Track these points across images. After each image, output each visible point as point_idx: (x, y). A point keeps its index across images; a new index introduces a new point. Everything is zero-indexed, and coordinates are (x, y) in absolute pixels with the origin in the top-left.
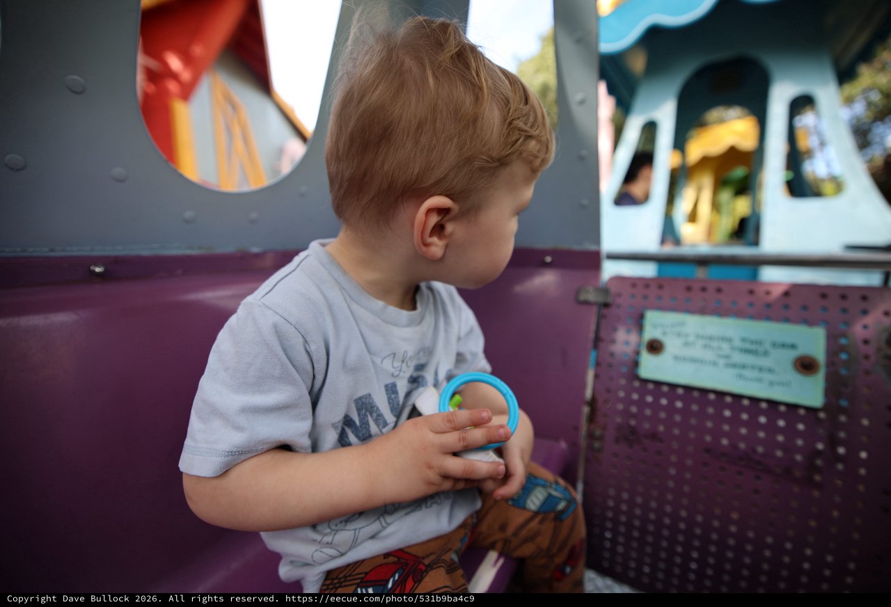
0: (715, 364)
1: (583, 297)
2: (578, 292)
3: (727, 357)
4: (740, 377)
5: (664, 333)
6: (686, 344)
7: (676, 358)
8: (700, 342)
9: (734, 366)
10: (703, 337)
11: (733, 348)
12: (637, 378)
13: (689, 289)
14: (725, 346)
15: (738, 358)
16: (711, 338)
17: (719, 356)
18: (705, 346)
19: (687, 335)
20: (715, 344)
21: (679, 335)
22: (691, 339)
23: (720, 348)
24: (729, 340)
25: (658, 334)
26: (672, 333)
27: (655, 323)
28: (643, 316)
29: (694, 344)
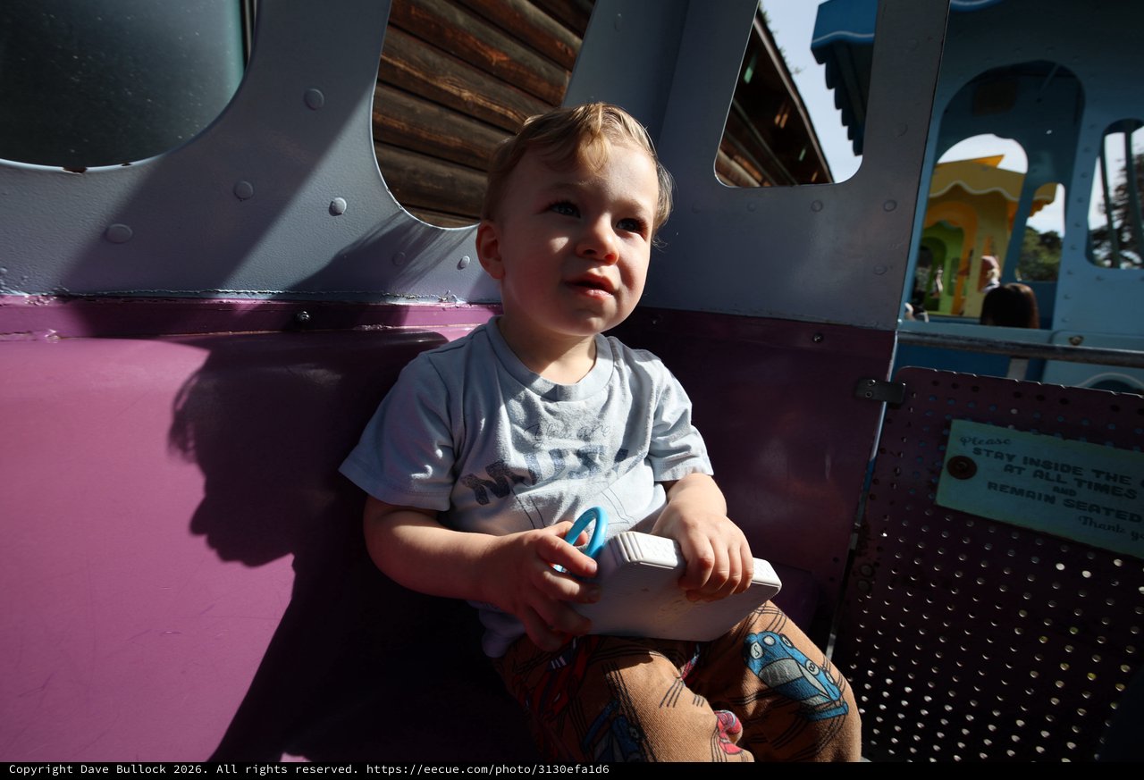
0: (1050, 499)
1: (861, 392)
2: (856, 385)
4: (1087, 521)
7: (991, 485)
9: (1080, 505)
10: (1032, 462)
11: (1080, 482)
12: (932, 505)
13: (1017, 395)
14: (1068, 477)
15: (1086, 495)
16: (1047, 465)
17: (1056, 489)
18: (1038, 474)
19: (1011, 458)
20: (1053, 474)
21: (999, 456)
22: (1017, 462)
23: (1059, 480)
24: (1075, 470)
25: (967, 451)
26: (988, 452)
27: (964, 436)
28: (948, 426)
29: (1020, 470)
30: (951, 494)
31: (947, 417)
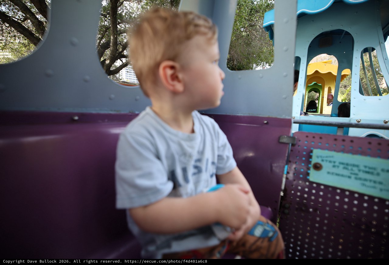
0: (349, 177)
1: (281, 141)
2: (279, 138)
3: (357, 174)
4: (363, 185)
5: (323, 160)
6: (334, 166)
7: (328, 173)
8: (342, 166)
9: (360, 179)
10: (343, 164)
11: (359, 170)
12: (308, 181)
13: (336, 140)
14: (355, 169)
15: (362, 175)
16: (347, 164)
17: (351, 173)
18: (344, 168)
19: (334, 162)
20: (350, 168)
21: (330, 162)
22: (337, 164)
23: (352, 170)
24: (357, 166)
25: (319, 161)
26: (327, 161)
27: (318, 155)
28: (312, 152)
29: (338, 167)
30: (314, 176)
31: (312, 149)
